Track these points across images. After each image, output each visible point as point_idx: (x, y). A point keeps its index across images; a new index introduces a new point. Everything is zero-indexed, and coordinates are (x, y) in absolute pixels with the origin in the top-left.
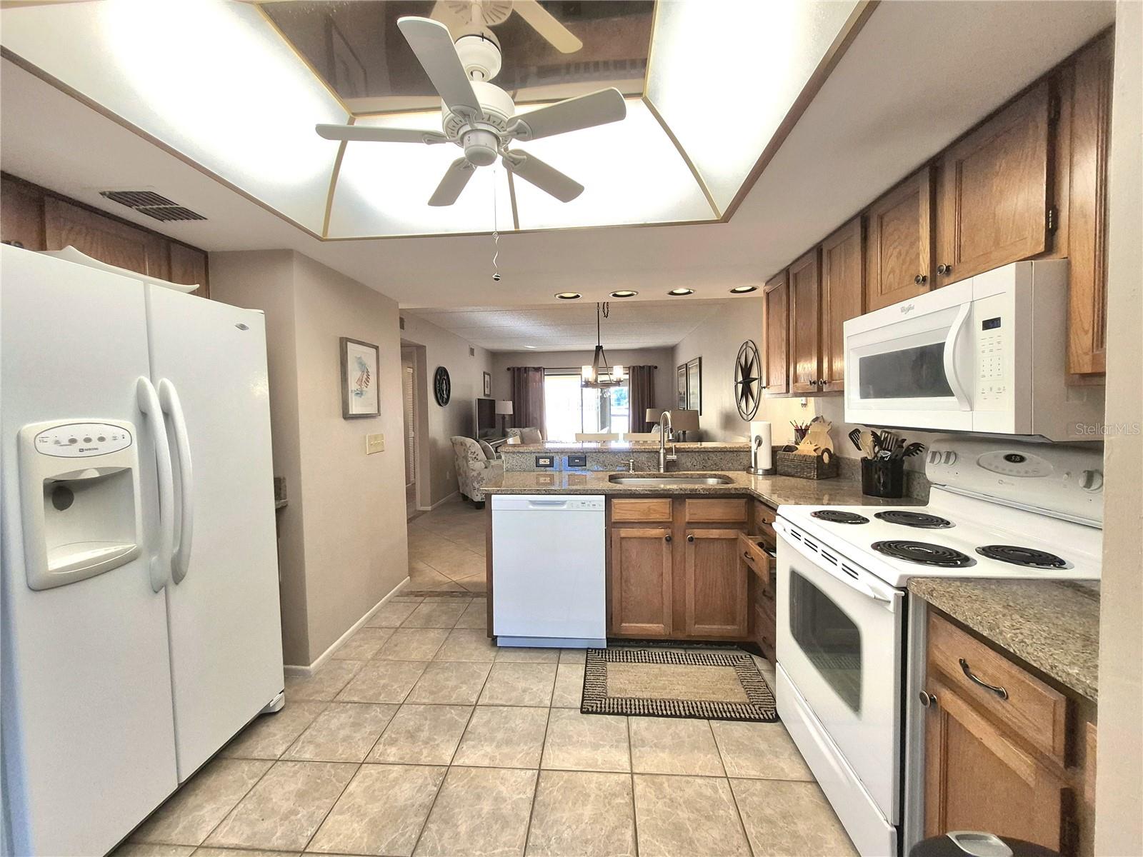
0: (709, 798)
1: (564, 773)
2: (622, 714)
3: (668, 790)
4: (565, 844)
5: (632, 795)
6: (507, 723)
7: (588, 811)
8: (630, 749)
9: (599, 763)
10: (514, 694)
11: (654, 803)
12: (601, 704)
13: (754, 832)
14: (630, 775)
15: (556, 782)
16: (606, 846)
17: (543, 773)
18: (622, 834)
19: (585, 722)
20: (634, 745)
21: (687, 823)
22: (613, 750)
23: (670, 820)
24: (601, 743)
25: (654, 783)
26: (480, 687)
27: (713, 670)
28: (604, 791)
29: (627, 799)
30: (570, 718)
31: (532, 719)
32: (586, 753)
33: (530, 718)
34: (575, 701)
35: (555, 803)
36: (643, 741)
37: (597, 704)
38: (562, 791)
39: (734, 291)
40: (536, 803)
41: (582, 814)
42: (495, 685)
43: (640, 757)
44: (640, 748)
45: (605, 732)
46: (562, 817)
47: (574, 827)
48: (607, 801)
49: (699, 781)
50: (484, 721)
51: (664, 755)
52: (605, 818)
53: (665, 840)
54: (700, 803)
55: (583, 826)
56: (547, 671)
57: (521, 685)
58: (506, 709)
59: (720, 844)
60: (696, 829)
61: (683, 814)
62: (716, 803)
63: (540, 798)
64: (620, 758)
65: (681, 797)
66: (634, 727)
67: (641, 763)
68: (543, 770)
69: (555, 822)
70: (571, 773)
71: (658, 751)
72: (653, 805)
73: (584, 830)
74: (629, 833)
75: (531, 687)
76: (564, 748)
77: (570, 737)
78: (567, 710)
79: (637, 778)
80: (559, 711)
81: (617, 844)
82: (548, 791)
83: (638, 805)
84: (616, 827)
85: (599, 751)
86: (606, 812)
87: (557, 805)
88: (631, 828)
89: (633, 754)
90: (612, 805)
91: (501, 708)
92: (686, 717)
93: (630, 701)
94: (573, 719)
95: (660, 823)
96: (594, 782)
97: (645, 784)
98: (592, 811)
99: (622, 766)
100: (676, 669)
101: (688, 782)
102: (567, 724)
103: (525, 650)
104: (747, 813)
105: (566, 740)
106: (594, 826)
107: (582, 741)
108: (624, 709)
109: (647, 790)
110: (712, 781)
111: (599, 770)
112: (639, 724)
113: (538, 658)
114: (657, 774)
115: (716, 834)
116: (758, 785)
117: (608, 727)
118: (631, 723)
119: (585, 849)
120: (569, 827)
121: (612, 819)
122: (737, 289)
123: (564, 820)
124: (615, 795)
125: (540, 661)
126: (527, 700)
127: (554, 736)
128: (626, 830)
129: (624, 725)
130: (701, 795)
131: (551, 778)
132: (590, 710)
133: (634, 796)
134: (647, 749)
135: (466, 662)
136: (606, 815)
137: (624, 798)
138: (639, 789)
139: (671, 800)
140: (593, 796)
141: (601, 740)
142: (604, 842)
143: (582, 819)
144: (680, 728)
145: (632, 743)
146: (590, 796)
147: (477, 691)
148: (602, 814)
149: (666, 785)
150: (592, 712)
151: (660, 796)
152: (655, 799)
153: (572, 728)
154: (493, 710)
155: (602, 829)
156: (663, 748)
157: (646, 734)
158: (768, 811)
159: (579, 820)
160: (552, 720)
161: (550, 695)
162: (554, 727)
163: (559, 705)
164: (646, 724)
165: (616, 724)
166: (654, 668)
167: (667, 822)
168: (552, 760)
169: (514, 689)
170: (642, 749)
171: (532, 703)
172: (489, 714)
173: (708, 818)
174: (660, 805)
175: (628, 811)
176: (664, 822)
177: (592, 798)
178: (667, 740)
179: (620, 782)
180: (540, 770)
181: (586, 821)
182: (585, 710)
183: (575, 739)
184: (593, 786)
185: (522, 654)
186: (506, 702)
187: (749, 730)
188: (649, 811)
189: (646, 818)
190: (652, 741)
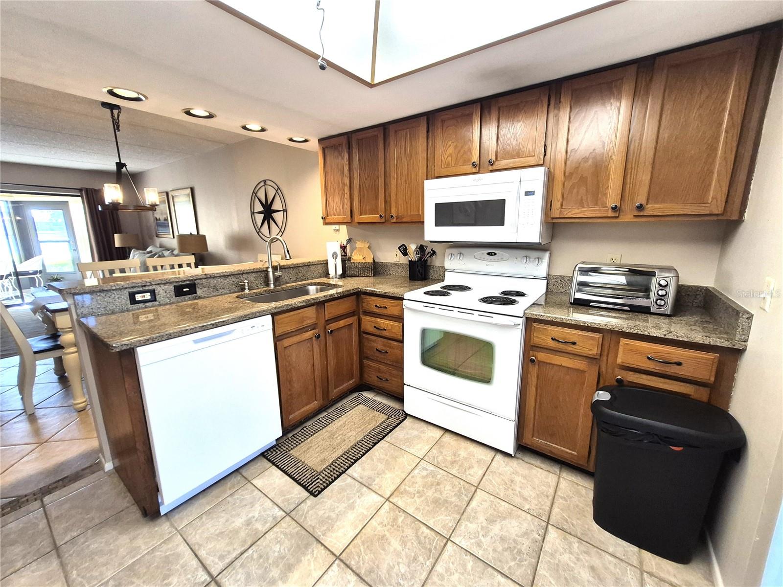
0: (427, 475)
1: (355, 542)
2: (341, 474)
3: (411, 490)
4: (408, 575)
5: (401, 511)
6: (268, 559)
7: (395, 544)
8: (370, 489)
9: (366, 513)
10: (242, 534)
11: (414, 502)
12: (321, 480)
13: (455, 472)
14: (387, 501)
15: (358, 551)
16: (425, 548)
17: (343, 557)
18: (423, 533)
19: (325, 500)
20: (369, 484)
21: (436, 495)
22: (362, 498)
23: (429, 502)
24: (351, 501)
25: (402, 493)
26: (195, 562)
27: (354, 412)
28: (388, 524)
29: (403, 515)
30: (312, 507)
31: (285, 534)
32: (351, 516)
33: (282, 536)
34: (300, 494)
35: (374, 563)
36: (370, 478)
37: (319, 482)
38: (369, 552)
39: (291, 140)
40: (364, 578)
41: (395, 550)
42: (210, 546)
43: (380, 487)
44: (374, 483)
45: (345, 493)
46: (389, 564)
47: (400, 560)
48: (395, 527)
49: (416, 471)
50: (242, 579)
51: (388, 475)
52: (407, 536)
53: (439, 513)
54: (428, 481)
55: (403, 553)
56: (246, 494)
57: (239, 522)
58: (250, 551)
59: (455, 490)
60: (441, 494)
61: (430, 493)
62: (434, 475)
63: (362, 572)
64: (371, 499)
65: (419, 487)
66: (355, 475)
67: (385, 490)
68: (340, 555)
69: (389, 571)
70: (359, 536)
71: (383, 475)
72: (415, 504)
73: (406, 554)
74: (424, 528)
75: (250, 515)
76: (335, 527)
77: (329, 518)
78: (303, 504)
79: (393, 499)
80: (298, 511)
81: (427, 540)
82: (361, 563)
83: (410, 511)
84: (417, 533)
85: (357, 507)
86: (403, 532)
87: (377, 562)
88: (422, 525)
89: (374, 489)
90: (400, 525)
91: (246, 555)
92: (373, 446)
93: (336, 463)
94: (315, 506)
95: (427, 508)
96: (377, 525)
97: (399, 498)
98: (397, 541)
99: (379, 502)
100: (336, 425)
101: (413, 477)
102: (315, 513)
103: (201, 496)
104: (445, 467)
105: (329, 523)
106: (407, 547)
107: (339, 512)
108: (338, 470)
109: (404, 499)
110: (419, 467)
111: (371, 517)
112: (356, 470)
113: (225, 491)
114: (398, 488)
115: (448, 487)
116: (434, 451)
117: (342, 489)
118: (352, 475)
119: (419, 563)
120: (398, 564)
121: (409, 532)
122: (294, 139)
123: (391, 564)
124: (395, 520)
125: (229, 492)
126: (260, 527)
127: (318, 529)
128: (422, 529)
129: (349, 480)
130: (423, 477)
131: (352, 552)
132: (320, 490)
133: (402, 509)
134: (377, 480)
135: (139, 559)
136: (404, 534)
137: (401, 516)
138: (400, 503)
139: (418, 492)
140: (386, 533)
141: (349, 500)
142: (421, 547)
143: (398, 551)
144: (378, 455)
145: (367, 485)
146: (386, 535)
147: (196, 569)
148: (403, 536)
149: (407, 488)
150: (323, 490)
151: (413, 496)
152: (413, 500)
153: (323, 512)
154: (239, 564)
155: (413, 543)
156: (384, 472)
157: (367, 473)
158: (449, 458)
159: (398, 554)
160: (301, 521)
161: (275, 507)
162: (309, 523)
163: (292, 507)
164: (360, 468)
165: (344, 483)
166: (324, 433)
167: (430, 504)
168: (337, 543)
169: (236, 532)
170: (376, 482)
171: (268, 526)
172: (240, 570)
173: (438, 484)
174: (418, 501)
175: (410, 519)
176: (429, 506)
177: (388, 535)
178: (381, 466)
179: (389, 511)
180: (338, 558)
181: (401, 549)
182: (317, 493)
183: (333, 515)
184: (379, 528)
185: (202, 501)
186: (243, 546)
187: (403, 430)
188: (417, 509)
189: (420, 513)
190: (375, 474)
